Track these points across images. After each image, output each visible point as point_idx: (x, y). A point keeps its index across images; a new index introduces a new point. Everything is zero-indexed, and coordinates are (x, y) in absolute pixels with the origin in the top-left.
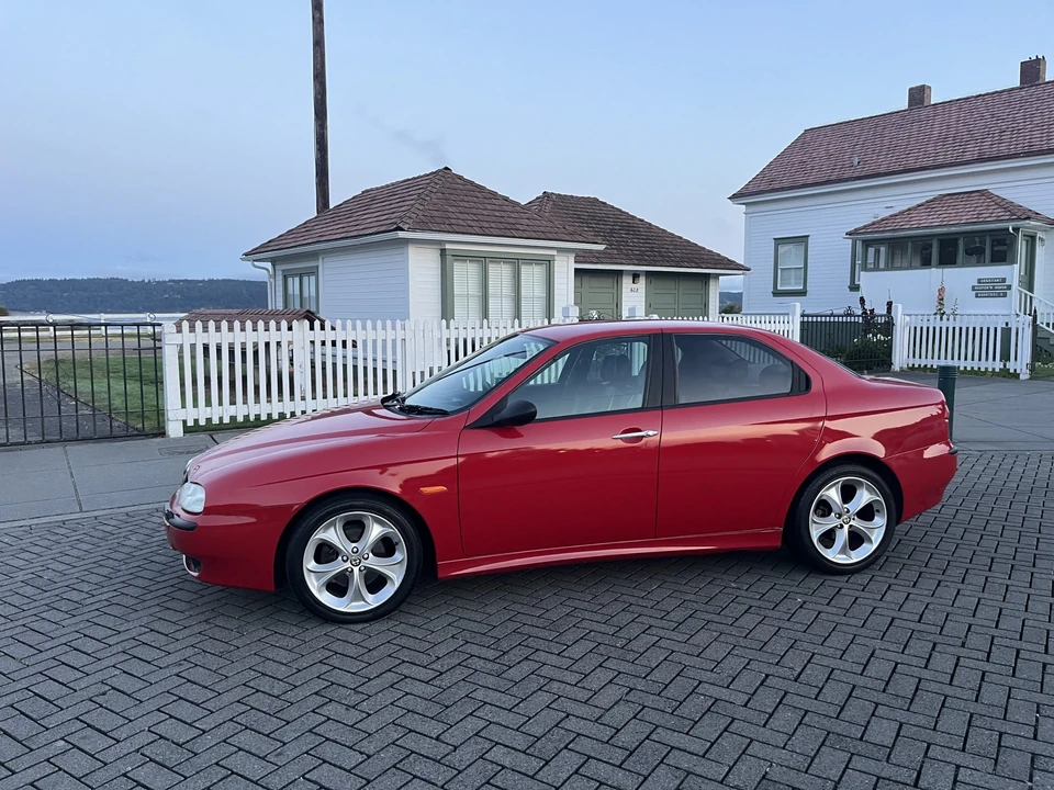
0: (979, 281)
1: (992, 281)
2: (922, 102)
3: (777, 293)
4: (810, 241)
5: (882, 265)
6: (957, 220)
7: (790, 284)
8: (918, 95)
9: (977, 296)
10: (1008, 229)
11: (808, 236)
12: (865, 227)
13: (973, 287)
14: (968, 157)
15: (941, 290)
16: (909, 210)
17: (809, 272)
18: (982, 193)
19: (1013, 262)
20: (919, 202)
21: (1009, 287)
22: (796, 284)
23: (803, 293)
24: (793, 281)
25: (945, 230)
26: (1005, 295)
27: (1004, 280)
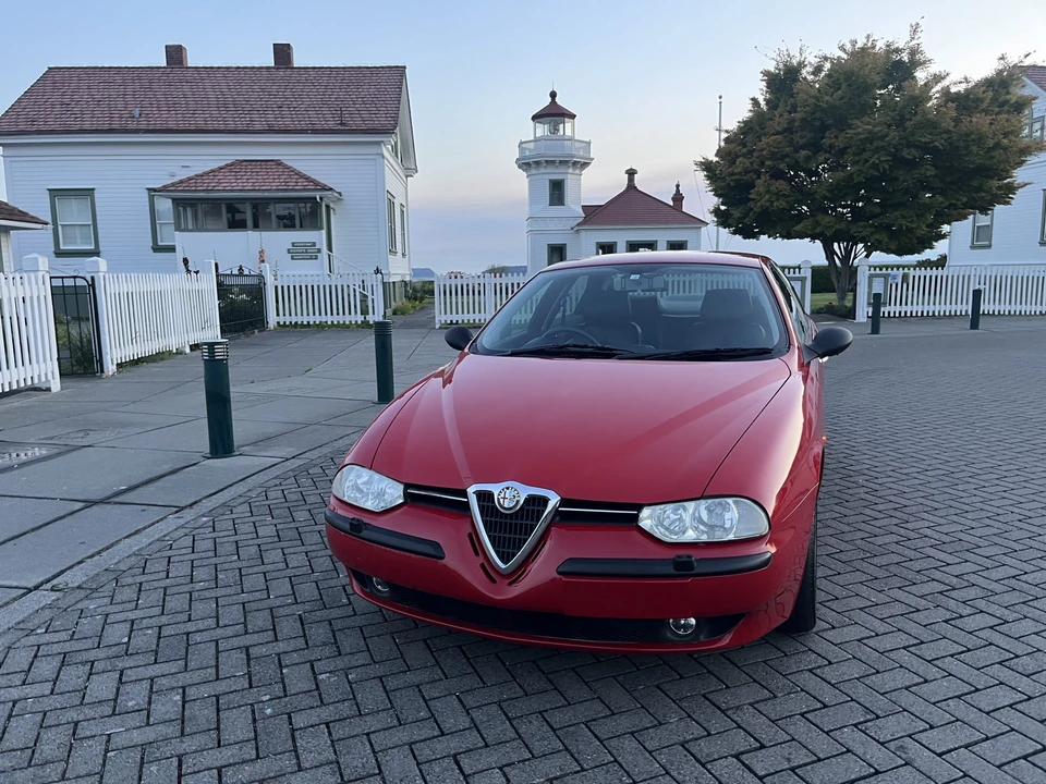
0: (293, 244)
1: (305, 245)
2: (181, 62)
3: (59, 254)
4: (96, 195)
5: (190, 227)
6: (269, 186)
7: (75, 243)
8: (175, 54)
9: (293, 259)
10: (315, 198)
11: (93, 189)
12: (173, 184)
13: (289, 250)
14: (257, 127)
15: (262, 252)
16: (212, 171)
17: (99, 231)
18: (278, 163)
19: (321, 229)
20: (223, 164)
21: (319, 251)
22: (82, 243)
23: (96, 253)
24: (79, 241)
25: (259, 194)
26: (316, 258)
27: (314, 244)
